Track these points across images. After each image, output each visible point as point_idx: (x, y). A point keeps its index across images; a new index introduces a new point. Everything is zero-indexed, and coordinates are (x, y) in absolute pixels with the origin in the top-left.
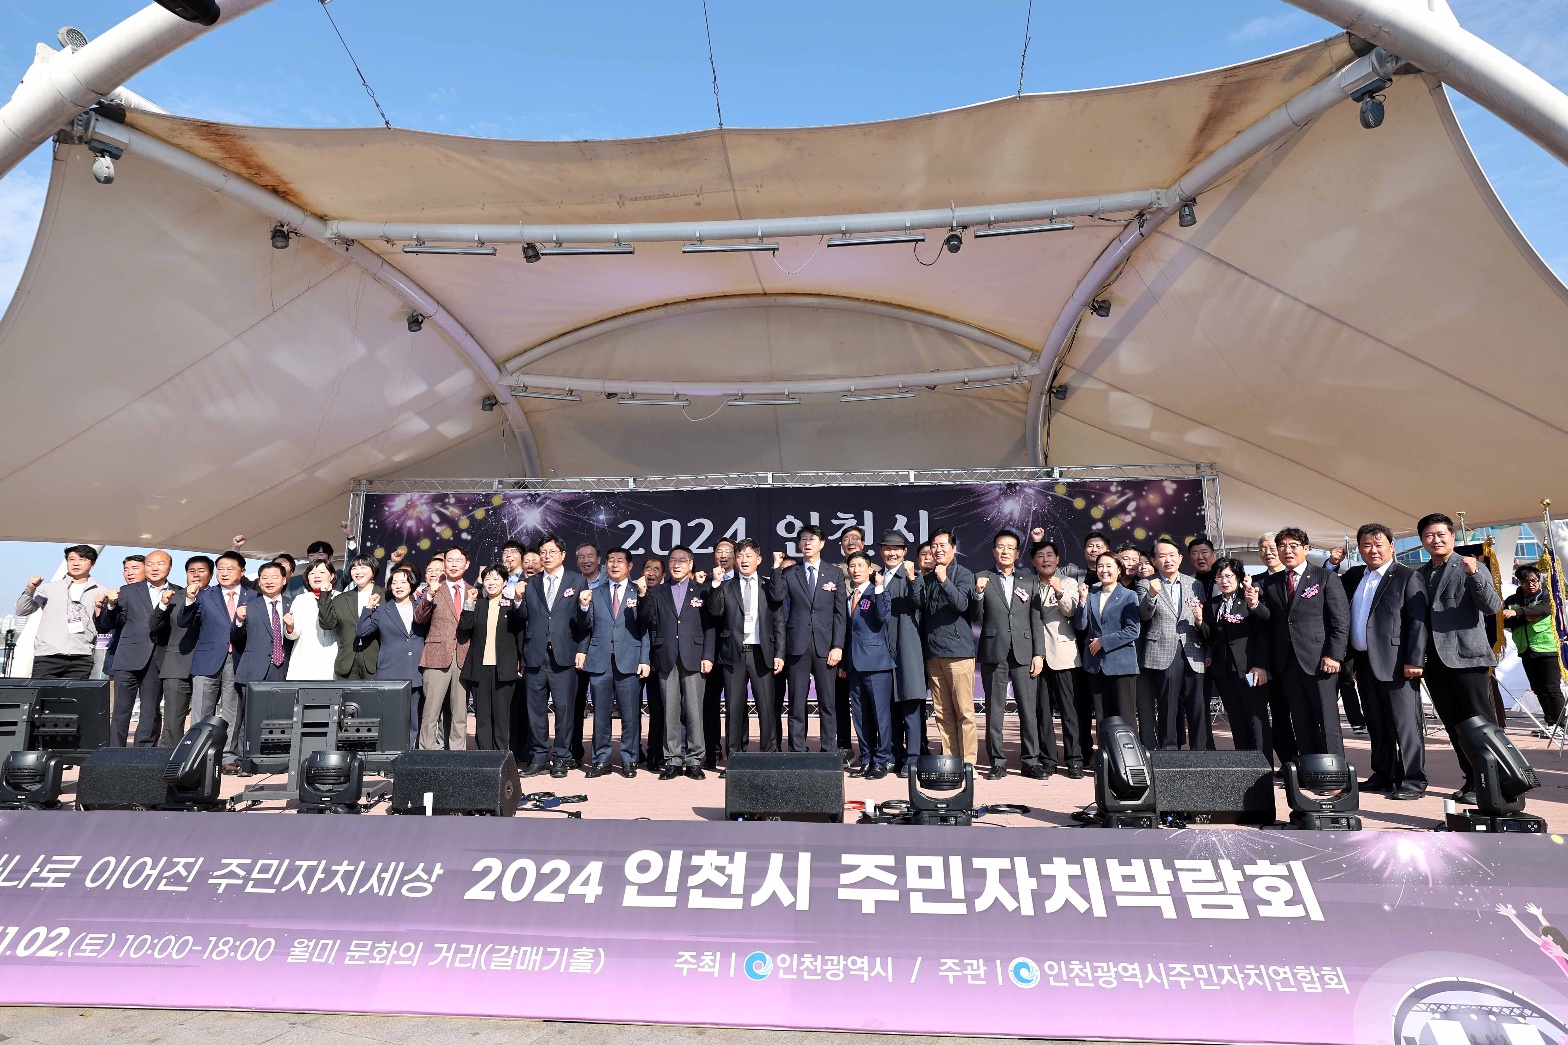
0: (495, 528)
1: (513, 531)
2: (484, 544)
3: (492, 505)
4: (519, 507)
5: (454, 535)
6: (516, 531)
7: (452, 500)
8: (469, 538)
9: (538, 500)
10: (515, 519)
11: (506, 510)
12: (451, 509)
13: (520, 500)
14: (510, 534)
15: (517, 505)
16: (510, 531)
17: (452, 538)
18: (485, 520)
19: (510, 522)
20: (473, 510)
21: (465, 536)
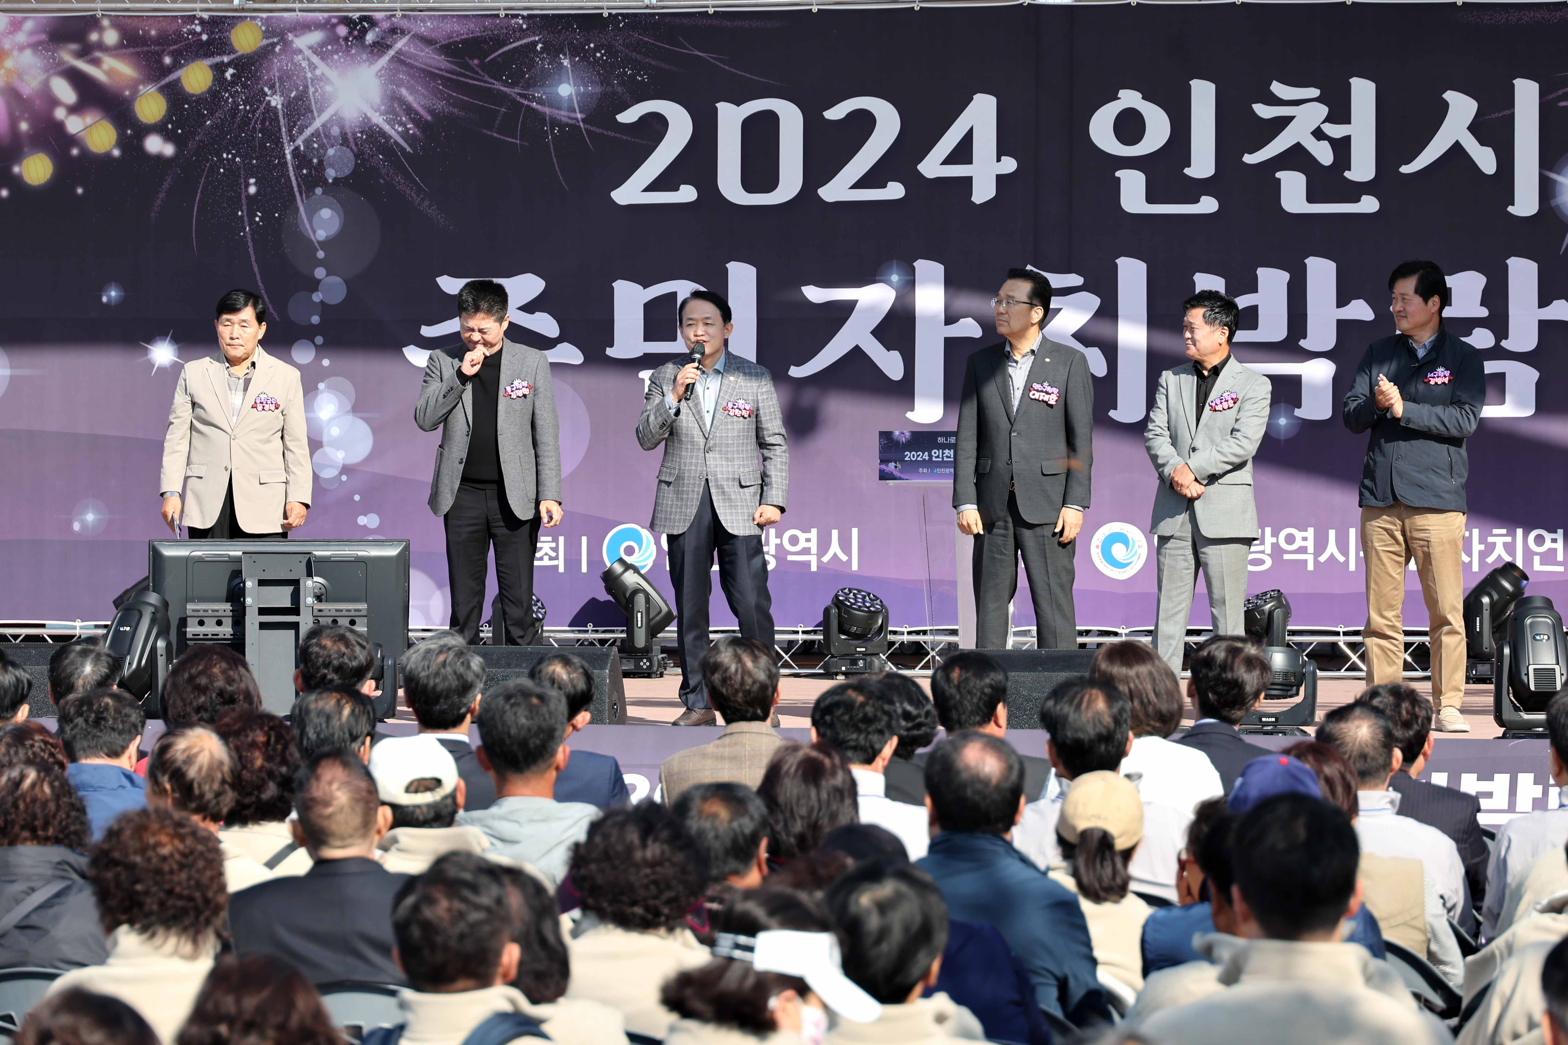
0: (246, 121)
1: (301, 131)
2: (214, 169)
3: (233, 51)
4: (315, 59)
5: (122, 142)
6: (308, 132)
7: (111, 37)
8: (169, 150)
9: (370, 37)
10: (303, 96)
11: (277, 65)
12: (110, 62)
13: (315, 37)
14: (292, 139)
15: (308, 53)
16: (290, 131)
17: (116, 153)
18: (213, 97)
19: (288, 104)
20: (176, 65)
21: (155, 145)
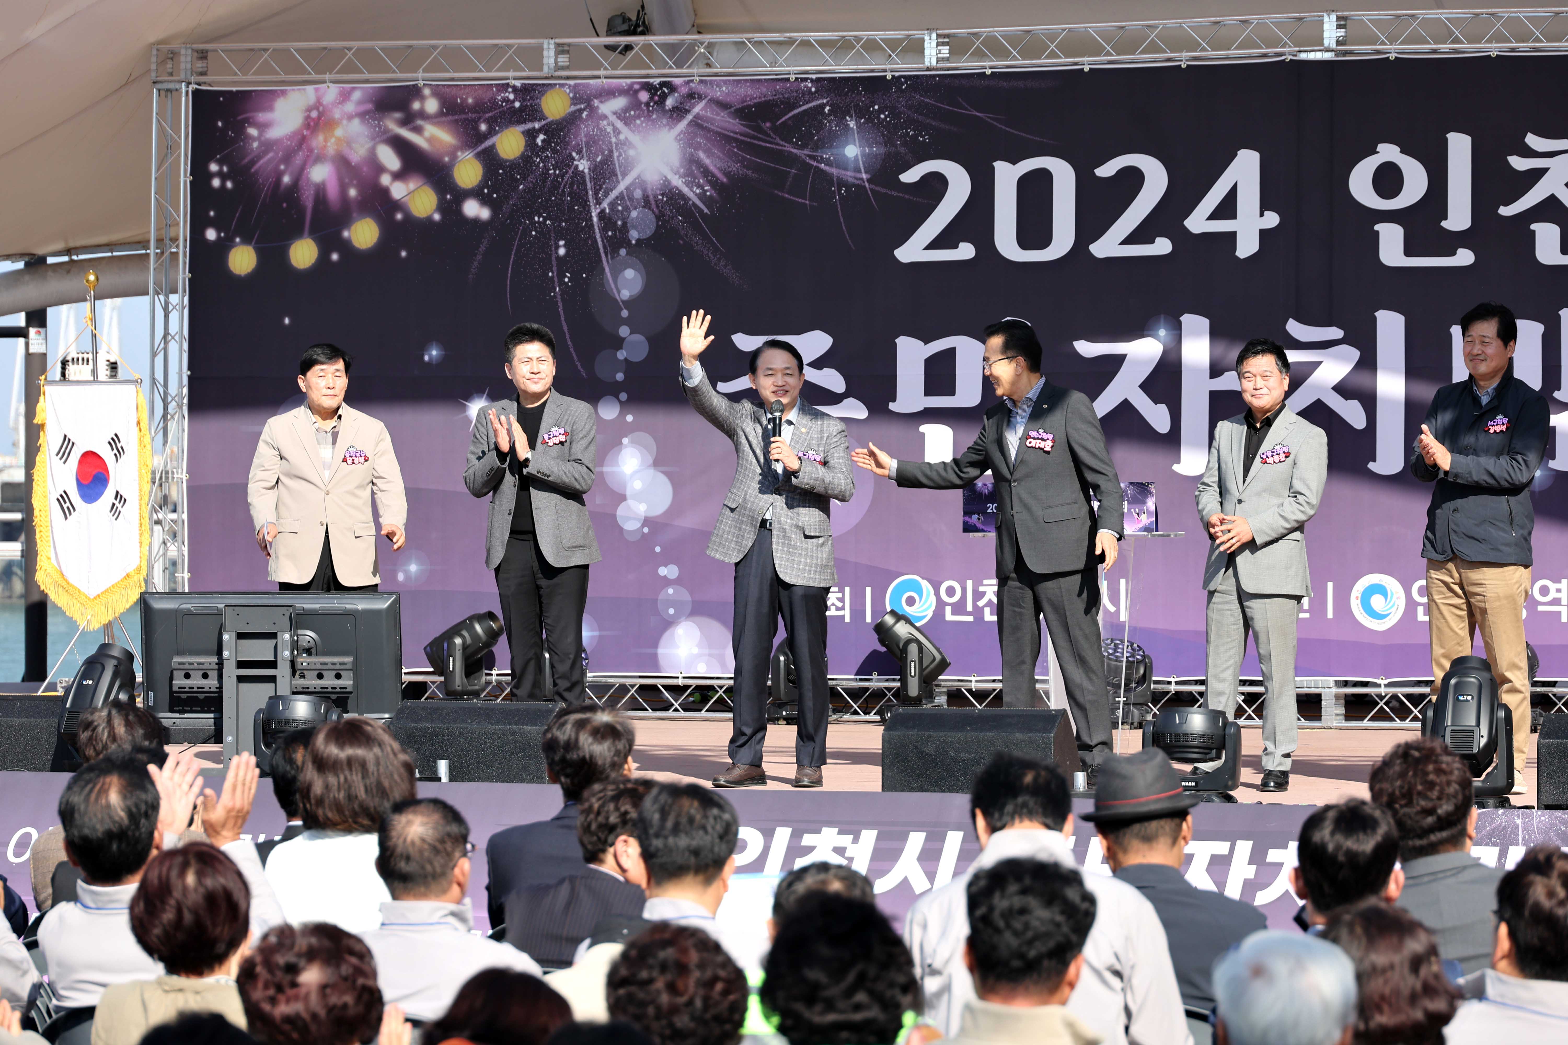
0: (555, 185)
1: (606, 195)
2: (526, 232)
3: (544, 117)
4: (619, 124)
5: (442, 207)
6: (613, 195)
7: (432, 106)
8: (485, 214)
9: (670, 102)
10: (608, 160)
11: (584, 130)
12: (430, 130)
13: (619, 103)
14: (599, 202)
15: (612, 118)
16: (596, 194)
17: (437, 217)
18: (525, 161)
19: (594, 169)
20: (491, 132)
21: (473, 209)
